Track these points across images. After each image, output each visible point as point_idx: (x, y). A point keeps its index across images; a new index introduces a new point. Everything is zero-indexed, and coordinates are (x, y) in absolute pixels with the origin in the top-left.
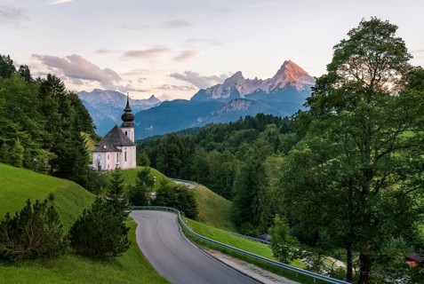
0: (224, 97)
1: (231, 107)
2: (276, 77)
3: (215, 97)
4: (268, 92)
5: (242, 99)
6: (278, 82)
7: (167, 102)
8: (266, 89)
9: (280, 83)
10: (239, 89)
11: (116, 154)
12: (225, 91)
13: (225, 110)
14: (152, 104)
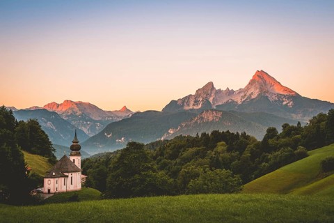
0: (196, 107)
1: (202, 118)
2: (248, 88)
3: (186, 108)
4: (239, 103)
5: (213, 110)
6: (250, 92)
7: (138, 113)
8: (238, 99)
9: (252, 93)
10: (211, 100)
11: (63, 179)
12: (196, 102)
13: (196, 122)
14: (124, 115)
